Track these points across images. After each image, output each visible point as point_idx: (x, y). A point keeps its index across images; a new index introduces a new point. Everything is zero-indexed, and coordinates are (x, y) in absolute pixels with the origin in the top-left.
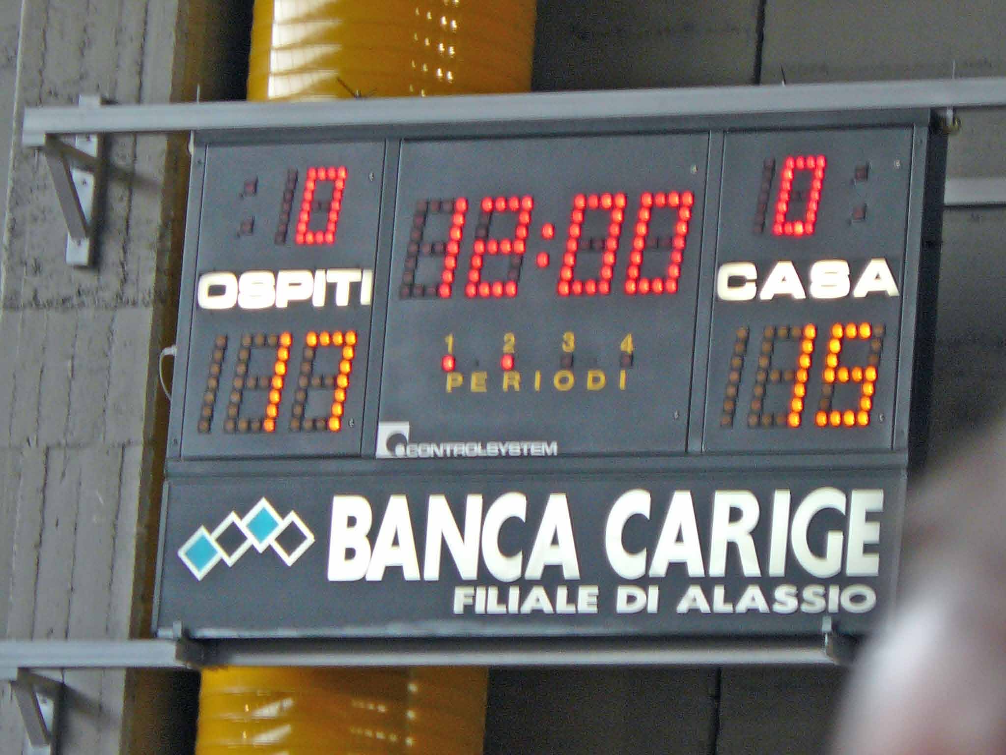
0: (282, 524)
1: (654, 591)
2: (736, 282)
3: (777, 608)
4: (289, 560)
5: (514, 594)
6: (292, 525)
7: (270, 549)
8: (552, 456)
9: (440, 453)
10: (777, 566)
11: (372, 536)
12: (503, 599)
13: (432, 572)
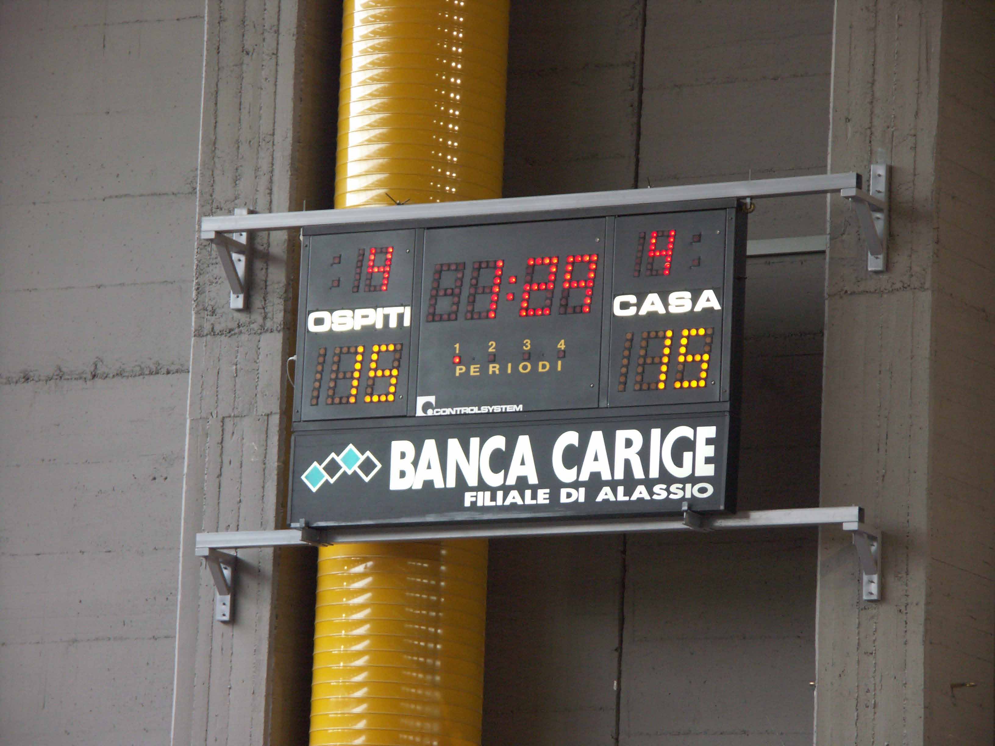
0: (362, 458)
1: (582, 490)
2: (625, 306)
3: (655, 497)
4: (367, 479)
5: (500, 494)
6: (368, 458)
7: (355, 473)
8: (519, 412)
9: (453, 413)
10: (654, 473)
11: (415, 463)
12: (493, 498)
13: (451, 483)
